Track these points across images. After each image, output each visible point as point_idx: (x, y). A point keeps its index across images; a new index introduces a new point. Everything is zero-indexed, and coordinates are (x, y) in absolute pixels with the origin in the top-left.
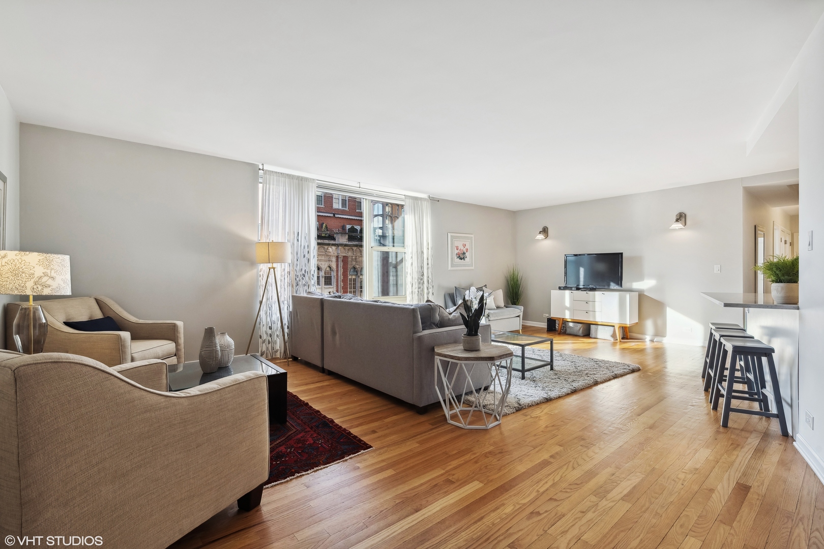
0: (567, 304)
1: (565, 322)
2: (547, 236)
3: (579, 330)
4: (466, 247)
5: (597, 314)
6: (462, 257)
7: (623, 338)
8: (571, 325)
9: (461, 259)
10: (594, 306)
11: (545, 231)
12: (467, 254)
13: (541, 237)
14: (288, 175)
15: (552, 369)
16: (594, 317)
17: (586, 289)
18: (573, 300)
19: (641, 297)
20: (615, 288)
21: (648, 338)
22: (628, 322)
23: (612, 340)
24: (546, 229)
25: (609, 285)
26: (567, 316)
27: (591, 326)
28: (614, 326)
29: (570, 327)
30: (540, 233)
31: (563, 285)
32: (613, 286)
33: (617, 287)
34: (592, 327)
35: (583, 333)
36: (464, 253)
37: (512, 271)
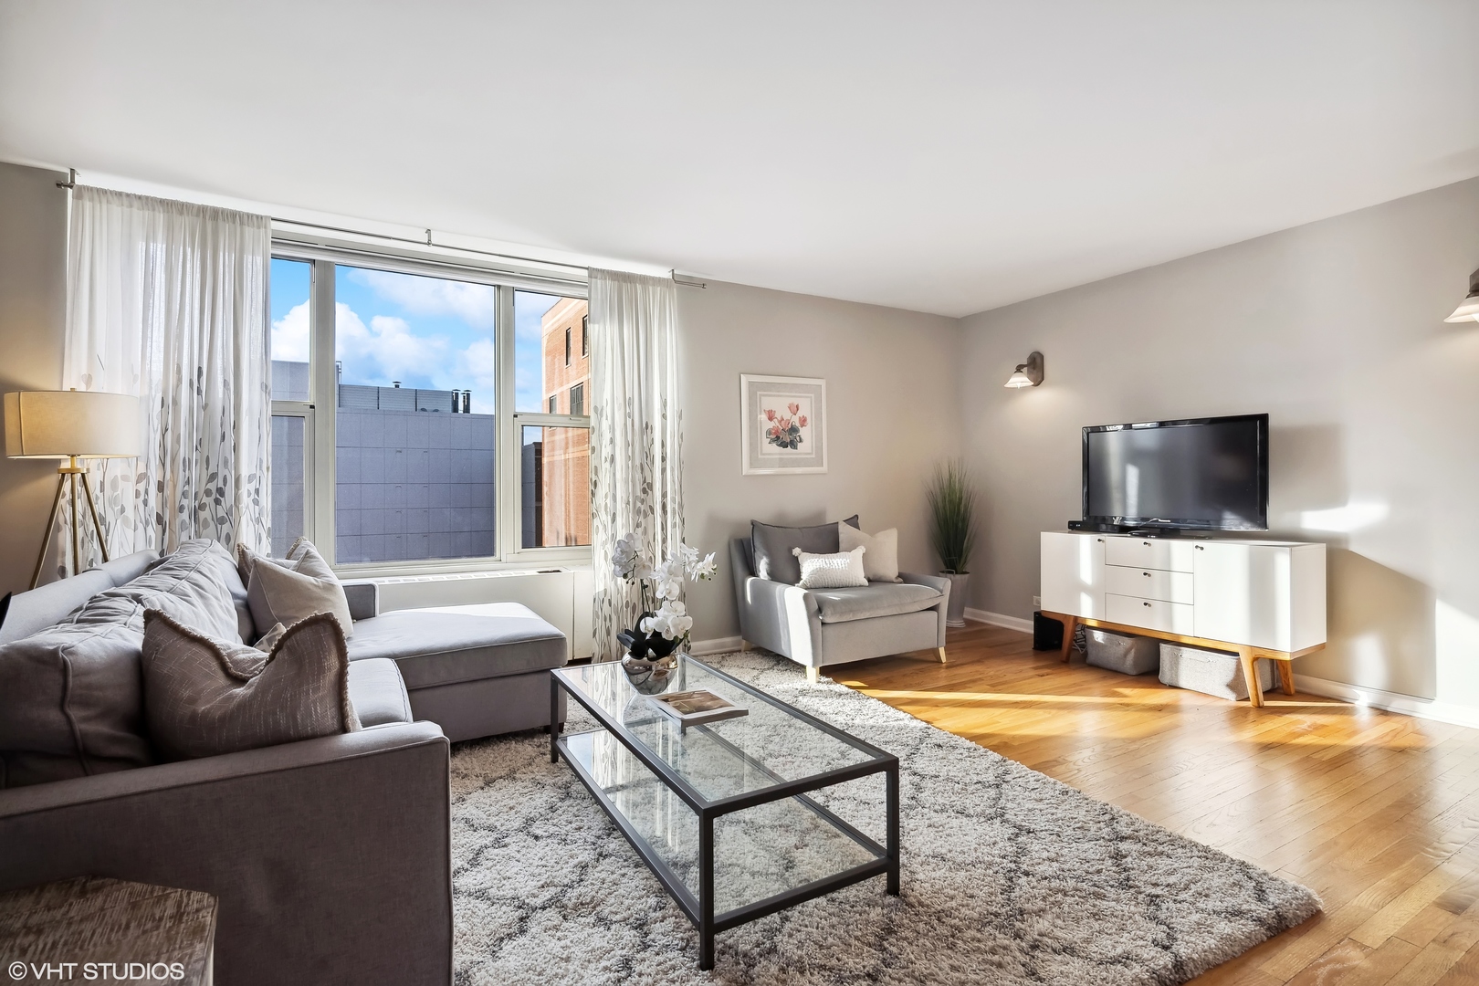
0: (1087, 574)
1: (1081, 627)
2: (1038, 381)
3: (1125, 655)
4: (800, 414)
5: (1179, 611)
6: (786, 438)
7: (1271, 693)
8: (1099, 636)
9: (784, 445)
10: (1167, 586)
11: (1035, 366)
12: (804, 432)
13: (1020, 381)
14: (162, 202)
15: (893, 889)
16: (1169, 619)
17: (1146, 529)
18: (1107, 564)
19: (1338, 558)
20: (1242, 529)
21: (1363, 698)
22: (1285, 646)
23: (1231, 698)
24: (1038, 360)
25: (1219, 520)
26: (1087, 610)
27: (1163, 646)
28: (1236, 654)
29: (1098, 644)
30: (1019, 369)
31: (1079, 517)
32: (1231, 522)
33: (1246, 527)
34: (1164, 649)
35: (1136, 663)
36: (793, 430)
37: (946, 476)
